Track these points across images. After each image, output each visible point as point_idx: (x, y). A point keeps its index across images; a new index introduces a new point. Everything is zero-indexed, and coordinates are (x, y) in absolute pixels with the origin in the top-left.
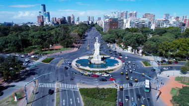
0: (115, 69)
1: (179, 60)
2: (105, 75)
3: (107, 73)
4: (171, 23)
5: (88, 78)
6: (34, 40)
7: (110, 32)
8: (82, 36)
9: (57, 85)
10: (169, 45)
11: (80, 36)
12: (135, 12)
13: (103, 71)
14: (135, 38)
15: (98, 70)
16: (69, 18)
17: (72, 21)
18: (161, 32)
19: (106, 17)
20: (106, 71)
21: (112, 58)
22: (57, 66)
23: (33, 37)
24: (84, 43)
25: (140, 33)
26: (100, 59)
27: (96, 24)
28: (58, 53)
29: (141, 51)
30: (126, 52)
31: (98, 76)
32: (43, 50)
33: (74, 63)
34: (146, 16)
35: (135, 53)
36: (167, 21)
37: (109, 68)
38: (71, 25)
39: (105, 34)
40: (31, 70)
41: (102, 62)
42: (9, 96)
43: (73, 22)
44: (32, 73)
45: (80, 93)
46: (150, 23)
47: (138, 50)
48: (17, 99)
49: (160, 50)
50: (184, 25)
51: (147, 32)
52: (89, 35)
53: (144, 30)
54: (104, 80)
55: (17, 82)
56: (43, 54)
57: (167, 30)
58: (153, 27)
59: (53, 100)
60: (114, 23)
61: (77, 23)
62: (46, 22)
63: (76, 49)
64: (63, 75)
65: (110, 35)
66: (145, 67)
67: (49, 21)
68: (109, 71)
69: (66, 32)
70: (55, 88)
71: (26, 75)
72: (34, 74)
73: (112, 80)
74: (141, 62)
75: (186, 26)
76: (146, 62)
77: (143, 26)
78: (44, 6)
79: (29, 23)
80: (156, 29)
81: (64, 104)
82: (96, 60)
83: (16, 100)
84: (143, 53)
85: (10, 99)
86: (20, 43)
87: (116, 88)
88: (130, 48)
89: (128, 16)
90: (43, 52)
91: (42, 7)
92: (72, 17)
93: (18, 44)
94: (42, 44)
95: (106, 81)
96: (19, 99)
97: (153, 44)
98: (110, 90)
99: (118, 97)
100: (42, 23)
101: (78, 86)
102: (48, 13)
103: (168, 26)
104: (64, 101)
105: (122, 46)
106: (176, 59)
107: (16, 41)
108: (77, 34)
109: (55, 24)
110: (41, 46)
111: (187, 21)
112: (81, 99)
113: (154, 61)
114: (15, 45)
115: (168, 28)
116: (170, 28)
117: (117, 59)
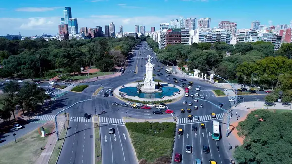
0: (174, 99)
1: (266, 88)
2: (161, 107)
3: (163, 105)
4: (260, 35)
5: (137, 111)
6: (58, 61)
7: (169, 50)
8: (128, 55)
9: (95, 120)
10: (251, 67)
11: (125, 54)
12: (207, 19)
13: (158, 102)
14: (205, 57)
15: (151, 100)
16: (108, 28)
17: (111, 32)
18: (245, 48)
19: (164, 27)
20: (162, 101)
21: (171, 85)
22: (93, 95)
23: (55, 56)
24: (130, 65)
25: (214, 51)
26: (154, 87)
27: (149, 36)
28: (94, 79)
29: (212, 76)
30: (192, 77)
31: (150, 108)
32: (72, 74)
33: (117, 92)
34: (223, 25)
35: (204, 78)
36: (253, 33)
37: (166, 98)
38: (111, 39)
39: (161, 52)
40: (57, 101)
41: (157, 90)
42: (34, 131)
43: (114, 34)
44: (59, 104)
45: (126, 128)
46: (228, 35)
47: (209, 75)
48: (45, 135)
49: (238, 74)
50: (279, 38)
51: (223, 48)
52: (138, 53)
53: (219, 46)
54: (158, 113)
55: (40, 115)
56: (72, 81)
57: (254, 47)
58: (233, 42)
59: (91, 137)
60: (175, 35)
61: (120, 36)
62: (73, 34)
63: (118, 74)
64: (102, 108)
65: (168, 54)
66: (217, 96)
67: (77, 33)
68: (166, 101)
69: (104, 49)
70: (92, 122)
71: (52, 108)
72: (62, 106)
73: (170, 112)
74: (212, 91)
75: (282, 40)
76: (219, 91)
77: (219, 41)
78: (69, 10)
79: (46, 36)
80: (238, 45)
81: (106, 141)
82: (149, 87)
83: (43, 136)
84: (215, 78)
85: (36, 135)
86: (39, 64)
87: (174, 122)
88: (197, 72)
89: (197, 25)
90: (72, 78)
91: (65, 12)
92: (111, 27)
93: (35, 65)
94: (69, 66)
95: (162, 114)
96: (47, 135)
97: (231, 66)
98: (167, 125)
99: (176, 133)
100: (67, 36)
101: (124, 120)
102: (76, 21)
103: (256, 40)
104: (105, 137)
105: (187, 68)
106: (261, 87)
107: (32, 61)
108: (120, 51)
109: (85, 38)
110: (69, 69)
111: (284, 33)
112: (128, 135)
113: (230, 89)
114: (31, 68)
115: (255, 44)
116: (258, 43)
117: (177, 87)
